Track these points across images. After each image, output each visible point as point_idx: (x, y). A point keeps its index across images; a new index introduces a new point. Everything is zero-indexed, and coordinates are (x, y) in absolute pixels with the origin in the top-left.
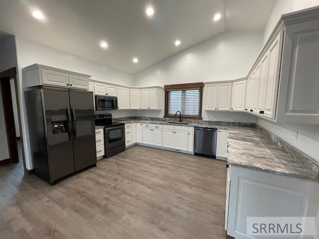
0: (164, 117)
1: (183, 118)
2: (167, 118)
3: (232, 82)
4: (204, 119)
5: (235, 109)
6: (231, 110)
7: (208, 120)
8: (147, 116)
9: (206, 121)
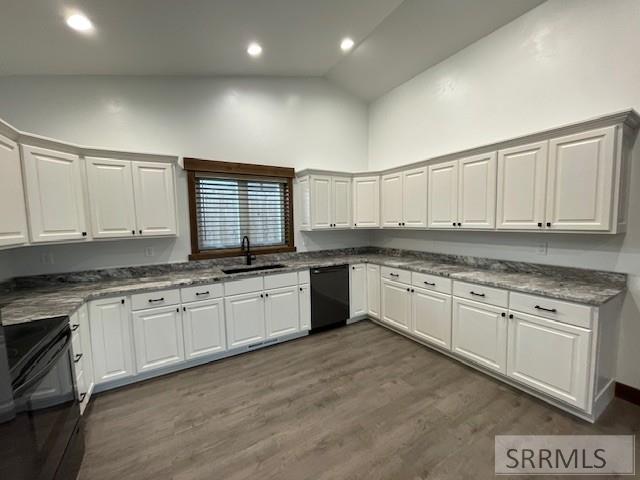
0: (190, 258)
1: (255, 253)
2: (203, 262)
3: (352, 176)
4: (299, 250)
5: (360, 225)
6: (353, 227)
7: (306, 251)
8: (110, 264)
9: (305, 253)
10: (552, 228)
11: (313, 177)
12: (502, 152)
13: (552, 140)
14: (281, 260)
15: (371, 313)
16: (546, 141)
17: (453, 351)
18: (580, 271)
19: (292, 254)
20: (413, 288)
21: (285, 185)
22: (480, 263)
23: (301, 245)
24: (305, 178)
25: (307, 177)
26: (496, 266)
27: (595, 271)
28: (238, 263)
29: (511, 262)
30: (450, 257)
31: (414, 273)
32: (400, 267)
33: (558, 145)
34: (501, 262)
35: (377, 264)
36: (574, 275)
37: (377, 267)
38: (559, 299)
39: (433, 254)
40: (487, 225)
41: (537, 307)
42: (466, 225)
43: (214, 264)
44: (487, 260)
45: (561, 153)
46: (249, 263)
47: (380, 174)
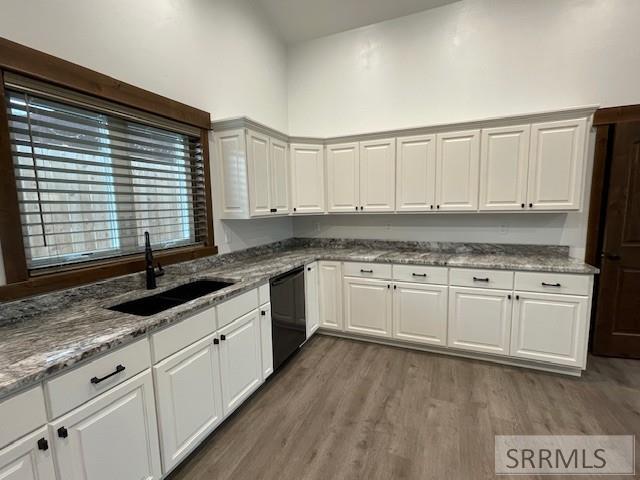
3: (288, 140)
4: (221, 251)
5: (300, 210)
6: (292, 213)
9: (230, 254)
10: (533, 208)
11: (251, 132)
12: (486, 131)
13: (534, 125)
14: (199, 270)
15: (326, 325)
16: (528, 125)
17: (450, 345)
18: (536, 246)
19: (213, 258)
20: (395, 283)
21: (197, 140)
22: (444, 248)
23: (224, 243)
24: (236, 132)
25: (241, 132)
26: (461, 249)
27: (546, 246)
28: (126, 289)
29: (477, 244)
30: (409, 244)
31: (395, 266)
32: (375, 261)
33: (540, 130)
34: (466, 245)
35: (338, 260)
36: (531, 250)
37: (339, 263)
38: (565, 273)
39: (388, 242)
40: (470, 207)
41: (543, 284)
42: (445, 207)
43: (74, 298)
44: (452, 244)
45: (541, 138)
46: (151, 285)
47: (325, 142)
